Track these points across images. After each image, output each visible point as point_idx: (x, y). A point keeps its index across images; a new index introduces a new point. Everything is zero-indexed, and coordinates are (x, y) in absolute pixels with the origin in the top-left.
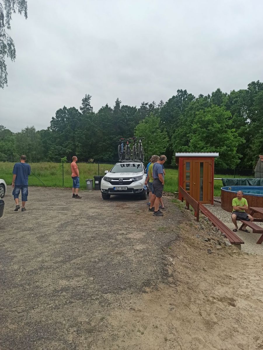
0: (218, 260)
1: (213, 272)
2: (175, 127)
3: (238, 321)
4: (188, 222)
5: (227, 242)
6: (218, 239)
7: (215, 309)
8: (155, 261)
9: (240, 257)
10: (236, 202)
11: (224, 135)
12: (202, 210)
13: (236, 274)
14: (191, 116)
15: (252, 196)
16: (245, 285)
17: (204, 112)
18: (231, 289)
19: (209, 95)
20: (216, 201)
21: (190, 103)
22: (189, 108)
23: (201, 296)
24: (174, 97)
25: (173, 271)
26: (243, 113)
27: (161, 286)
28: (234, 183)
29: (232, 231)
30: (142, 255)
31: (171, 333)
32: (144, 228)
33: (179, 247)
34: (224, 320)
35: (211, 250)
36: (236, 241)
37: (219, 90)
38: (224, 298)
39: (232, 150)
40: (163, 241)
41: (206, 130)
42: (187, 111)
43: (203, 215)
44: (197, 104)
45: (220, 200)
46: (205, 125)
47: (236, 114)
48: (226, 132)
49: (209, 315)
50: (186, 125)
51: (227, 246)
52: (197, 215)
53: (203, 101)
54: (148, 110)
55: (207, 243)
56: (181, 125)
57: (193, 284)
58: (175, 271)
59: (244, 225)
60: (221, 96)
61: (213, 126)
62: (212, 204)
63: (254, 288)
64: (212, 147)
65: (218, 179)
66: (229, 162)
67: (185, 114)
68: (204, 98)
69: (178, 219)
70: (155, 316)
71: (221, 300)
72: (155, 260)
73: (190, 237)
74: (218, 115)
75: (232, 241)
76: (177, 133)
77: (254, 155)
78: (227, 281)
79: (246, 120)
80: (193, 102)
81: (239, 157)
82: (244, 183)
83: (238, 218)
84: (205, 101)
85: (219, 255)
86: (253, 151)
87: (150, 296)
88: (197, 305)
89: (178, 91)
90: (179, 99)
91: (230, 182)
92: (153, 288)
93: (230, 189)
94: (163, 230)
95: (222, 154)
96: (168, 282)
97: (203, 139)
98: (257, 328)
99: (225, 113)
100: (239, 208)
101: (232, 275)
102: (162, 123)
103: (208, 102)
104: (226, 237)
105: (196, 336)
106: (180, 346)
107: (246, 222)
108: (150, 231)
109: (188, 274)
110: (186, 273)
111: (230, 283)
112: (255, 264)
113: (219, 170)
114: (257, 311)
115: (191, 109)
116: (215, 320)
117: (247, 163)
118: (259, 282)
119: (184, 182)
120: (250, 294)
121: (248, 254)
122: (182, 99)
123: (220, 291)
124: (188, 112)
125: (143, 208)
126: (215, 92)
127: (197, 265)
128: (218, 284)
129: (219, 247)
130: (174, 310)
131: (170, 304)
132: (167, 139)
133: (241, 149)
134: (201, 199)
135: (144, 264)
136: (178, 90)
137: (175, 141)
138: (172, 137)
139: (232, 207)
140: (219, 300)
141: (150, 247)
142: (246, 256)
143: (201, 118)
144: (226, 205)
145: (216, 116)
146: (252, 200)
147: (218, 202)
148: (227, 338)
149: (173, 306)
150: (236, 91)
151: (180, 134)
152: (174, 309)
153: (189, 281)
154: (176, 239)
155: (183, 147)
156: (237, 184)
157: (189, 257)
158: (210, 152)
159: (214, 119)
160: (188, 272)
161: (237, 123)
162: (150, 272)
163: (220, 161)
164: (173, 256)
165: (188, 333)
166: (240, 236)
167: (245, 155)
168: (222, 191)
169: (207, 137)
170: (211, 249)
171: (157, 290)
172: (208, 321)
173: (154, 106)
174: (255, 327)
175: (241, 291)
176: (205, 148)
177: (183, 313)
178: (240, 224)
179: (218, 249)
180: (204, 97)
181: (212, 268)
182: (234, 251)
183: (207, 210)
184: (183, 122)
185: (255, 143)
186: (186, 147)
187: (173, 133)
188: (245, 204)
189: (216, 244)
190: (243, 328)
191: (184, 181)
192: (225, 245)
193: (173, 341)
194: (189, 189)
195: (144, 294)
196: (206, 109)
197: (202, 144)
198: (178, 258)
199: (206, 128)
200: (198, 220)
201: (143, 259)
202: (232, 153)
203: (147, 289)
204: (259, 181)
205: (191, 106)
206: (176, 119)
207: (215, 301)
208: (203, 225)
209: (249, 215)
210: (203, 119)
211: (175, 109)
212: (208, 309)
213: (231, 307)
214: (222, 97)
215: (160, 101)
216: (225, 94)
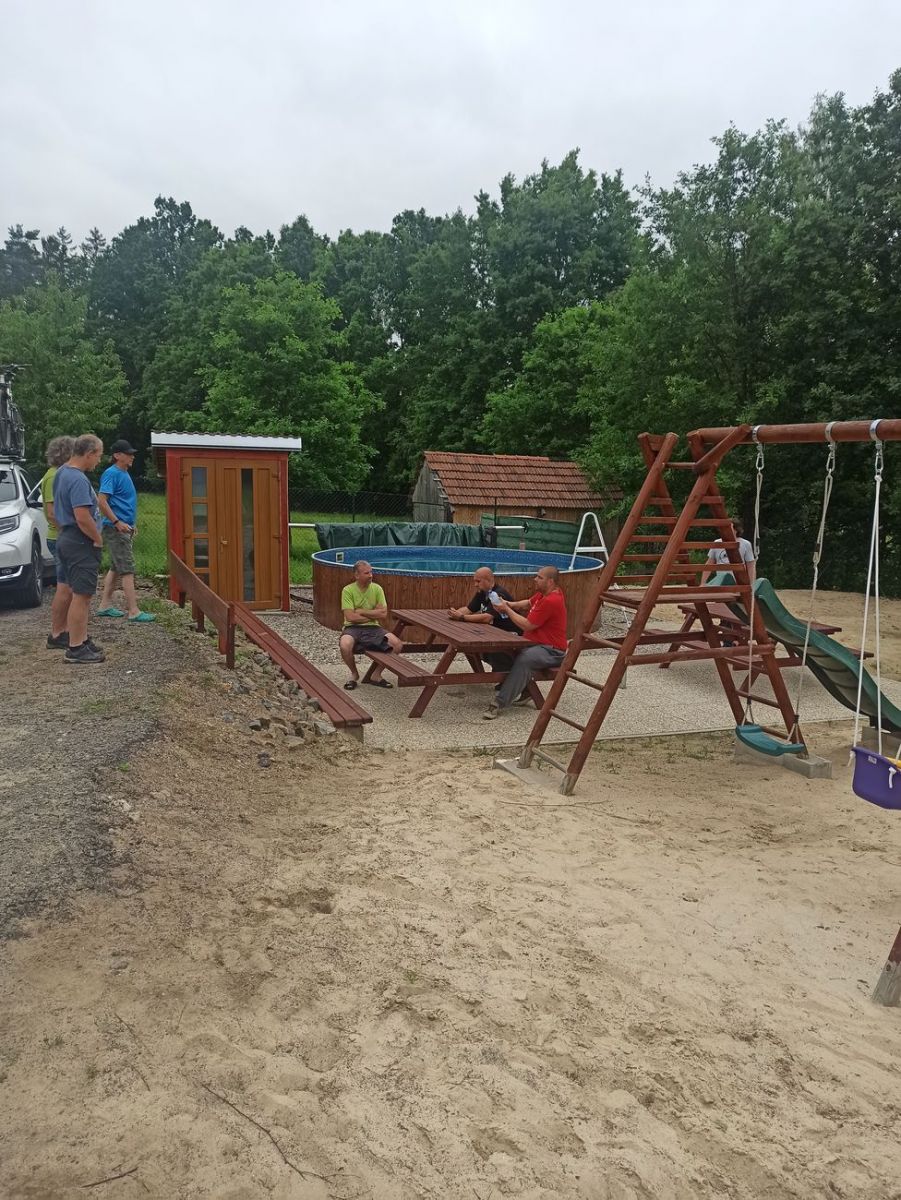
0: (291, 782)
1: (273, 822)
2: (155, 337)
3: (333, 952)
4: (195, 674)
5: (321, 725)
6: (295, 718)
7: (266, 934)
8: (64, 823)
9: (361, 765)
10: (352, 598)
11: (321, 381)
12: (249, 631)
13: (342, 817)
14: (210, 302)
15: (402, 575)
16: (364, 842)
17: (253, 293)
18: (323, 864)
19: (270, 236)
20: (298, 599)
21: (204, 254)
22: (203, 273)
23: (228, 904)
24: (143, 223)
25: (131, 844)
26: (379, 310)
27: (85, 901)
28: (354, 539)
29: (342, 687)
30: (7, 810)
31: (115, 1046)
32: (23, 711)
33: (158, 761)
34: (295, 960)
35: (268, 756)
36: (350, 715)
37: (302, 221)
38: (300, 893)
39: (348, 434)
40: (99, 749)
41: (263, 356)
42: (196, 281)
43: (252, 647)
44: (230, 262)
45: (310, 596)
46: (259, 338)
47: (358, 312)
48: (326, 369)
49: (248, 957)
50: (192, 333)
51: (321, 735)
52: (228, 648)
53: (251, 253)
54: (40, 262)
55: (257, 736)
56: (176, 331)
57: (203, 872)
58: (138, 843)
59: (376, 666)
60: (309, 243)
61: (283, 345)
62: (286, 608)
63: (390, 846)
64: (283, 420)
65: (304, 528)
66: (338, 470)
67: (190, 292)
68: (255, 243)
69: (159, 667)
70: (54, 1007)
71: (289, 903)
72: (62, 819)
73: (201, 722)
74: (300, 309)
75: (338, 719)
76: (162, 359)
77: (414, 451)
78: (314, 840)
79: (390, 337)
80: (217, 251)
81: (367, 456)
82: (380, 536)
83: (360, 647)
84: (259, 254)
85: (293, 766)
86: (410, 439)
87: (40, 944)
88: (210, 937)
89: (159, 202)
90: (165, 235)
91: (338, 537)
92: (51, 913)
93: (339, 556)
94: (103, 711)
95: (316, 444)
96: (111, 884)
97: (252, 388)
98: (387, 958)
99: (319, 303)
100: (362, 615)
101: (329, 822)
102: (103, 316)
103: (268, 258)
104: (319, 708)
105: (201, 1031)
106: (143, 1078)
107: (379, 656)
108: (48, 721)
109: (187, 845)
110: (178, 843)
111: (321, 847)
112: (399, 777)
113: (305, 497)
114: (389, 910)
115: (210, 276)
116: (267, 966)
117: (396, 477)
118: (405, 826)
119: (189, 538)
120: (377, 865)
121: (382, 751)
122: (177, 234)
123: (288, 876)
124: (198, 287)
125: (26, 639)
126: (290, 226)
127: (220, 811)
128: (284, 856)
129: (296, 741)
130: (126, 971)
131: (114, 955)
132: (121, 380)
133: (378, 428)
134: (250, 594)
135: (16, 841)
136: (157, 197)
137: (155, 392)
138: (145, 375)
139: (342, 612)
140: (283, 905)
141: (45, 777)
142: (376, 760)
143: (242, 311)
144: (327, 609)
145: (293, 311)
146: (401, 591)
147: (304, 600)
148: (297, 1010)
149: (124, 959)
150: (358, 232)
151: (175, 366)
152: (129, 968)
153: (190, 864)
154: (147, 736)
155: (188, 416)
156: (361, 542)
157: (193, 787)
158: (276, 435)
159: (286, 320)
160: (187, 836)
161: (362, 344)
162: (40, 862)
163: (310, 468)
164: (132, 795)
165: (174, 1031)
166: (364, 700)
167: (386, 450)
168: (316, 564)
169: (265, 381)
170: (270, 753)
171: (67, 917)
172: (243, 976)
173: (65, 249)
174: (380, 955)
175: (350, 864)
176: (261, 421)
177: (161, 971)
178: (364, 664)
179: (292, 749)
180: (253, 239)
181: (271, 810)
182: (342, 749)
183: (266, 629)
184: (184, 322)
185: (413, 412)
186: (198, 414)
187: (147, 359)
188: (377, 602)
189: (286, 734)
190: (347, 968)
191: (187, 534)
192: (318, 733)
193: (117, 1072)
194: (205, 564)
195: (13, 943)
196: (261, 284)
197: (248, 405)
198: (152, 797)
199: (261, 351)
200: (230, 665)
201: (13, 821)
202: (347, 443)
203: (28, 924)
204: (423, 531)
205: (209, 268)
206: (155, 306)
207: (270, 908)
208: (247, 679)
209: (390, 636)
210: (250, 317)
211: (151, 271)
212: (246, 939)
213: (319, 916)
214: (313, 246)
215: (92, 232)
216: (323, 238)
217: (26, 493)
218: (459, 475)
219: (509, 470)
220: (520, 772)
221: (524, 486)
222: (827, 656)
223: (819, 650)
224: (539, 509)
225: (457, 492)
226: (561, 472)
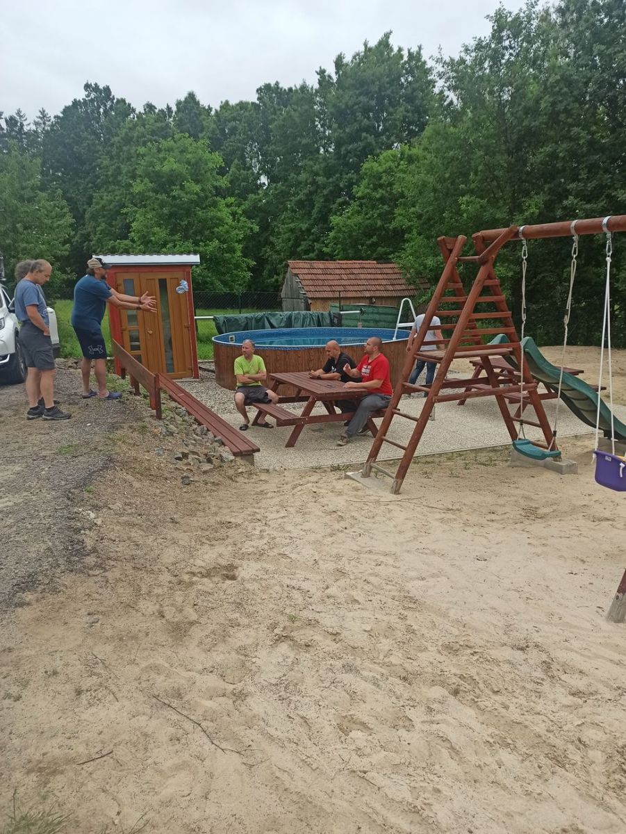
0: (205, 494)
1: (194, 522)
2: (92, 188)
3: (239, 605)
4: (134, 424)
5: (224, 455)
6: (206, 451)
7: (193, 595)
8: (49, 528)
9: (253, 481)
10: (242, 366)
11: (212, 213)
12: (171, 393)
13: (242, 515)
14: (129, 159)
15: (276, 350)
16: (257, 532)
17: (159, 150)
18: (230, 548)
19: (169, 108)
20: (205, 370)
21: (122, 124)
22: (122, 139)
23: (166, 577)
24: (76, 103)
25: (97, 541)
26: (251, 159)
27: (67, 579)
28: (241, 326)
29: (238, 429)
30: (10, 521)
31: (92, 674)
32: (16, 454)
33: (112, 484)
34: (213, 612)
35: (188, 477)
36: (244, 448)
37: (191, 96)
38: (215, 568)
39: (232, 250)
40: (71, 477)
41: (169, 197)
42: (118, 145)
43: (174, 404)
44: (141, 129)
45: (213, 367)
46: (165, 183)
47: (236, 161)
48: (215, 204)
49: (181, 611)
50: (118, 183)
51: (225, 462)
52: (157, 405)
53: (155, 122)
54: (4, 135)
55: (180, 464)
56: (107, 182)
57: (147, 557)
58: (102, 539)
59: (261, 413)
60: (198, 112)
61: (182, 187)
62: (197, 376)
63: (275, 534)
64: (186, 243)
65: (206, 320)
66: (227, 277)
67: (114, 153)
68: (158, 114)
69: (109, 420)
70: (50, 650)
71: (208, 574)
72: (48, 526)
73: (140, 456)
74: (193, 161)
75: (236, 450)
76: (97, 203)
77: (281, 261)
78: (223, 532)
79: (259, 179)
80: (131, 121)
81: (248, 267)
82: (259, 323)
83: (248, 401)
84: (161, 121)
85: (206, 484)
86: (278, 252)
87: (38, 610)
88: (154, 599)
89: (87, 86)
90: (93, 111)
91: (230, 325)
92: (44, 589)
93: (231, 338)
94: (72, 452)
95: (211, 259)
96: (84, 567)
97: (164, 220)
98: (276, 607)
99: (207, 155)
100: (249, 378)
101: (232, 520)
102: (53, 174)
103: (167, 125)
104: (223, 444)
105: (151, 661)
106: (113, 694)
107: (263, 406)
108: (34, 460)
109: (136, 539)
110: (129, 538)
111: (227, 536)
112: (280, 487)
113: (204, 298)
114: (276, 576)
115: (128, 140)
116: (194, 617)
117: (269, 281)
118: (285, 520)
119: (125, 330)
120: (266, 547)
121: (268, 471)
122: (102, 110)
123: (206, 557)
124: (120, 148)
125: (16, 406)
126: (183, 99)
127: (157, 515)
128: (202, 544)
129: (207, 467)
130: (98, 624)
131: (89, 614)
132: (69, 219)
133: (254, 245)
134: (170, 368)
135: (17, 542)
136: (85, 83)
137: (95, 228)
138: (87, 216)
139: (235, 377)
140: (203, 576)
141: (34, 498)
142: (264, 477)
143: (152, 164)
144: (225, 376)
145: (188, 163)
146: (275, 360)
147: (209, 371)
148: (216, 644)
149: (96, 617)
150: (233, 102)
151: (108, 208)
152: (100, 622)
153: (138, 552)
154: (104, 468)
155: (119, 243)
156: (246, 328)
157: (138, 501)
158: (181, 253)
159: (182, 169)
160: (136, 534)
161: (239, 185)
162: (34, 555)
163: (208, 277)
164: (96, 508)
165: (133, 662)
166: (253, 437)
167: (262, 262)
168: (216, 345)
169: (172, 215)
170: (190, 475)
171: (55, 591)
172: (178, 624)
173: (22, 125)
174: (271, 606)
175: (248, 547)
176: (170, 245)
177: (122, 623)
178: (252, 413)
179: (205, 472)
180: (157, 111)
181: (192, 514)
182: (240, 470)
183: (183, 391)
184: (112, 175)
185: (279, 233)
186: (127, 242)
187: (88, 204)
188: (259, 369)
189: (200, 462)
190: (249, 615)
191: (124, 327)
192: (222, 460)
193: (95, 690)
194: (138, 348)
195: (20, 609)
196: (165, 144)
197: (161, 233)
198: (109, 508)
199: (168, 193)
200: (159, 416)
201: (14, 529)
202: (233, 257)
203: (28, 597)
204: (290, 318)
205: (126, 134)
206: (90, 165)
207: (195, 579)
208: (171, 426)
209: (269, 392)
210: (158, 168)
211: (86, 139)
212: (179, 599)
213: (228, 582)
214: (200, 114)
215: (40, 111)
216: (207, 108)
217: (8, 303)
218: (313, 277)
219: (348, 271)
220: (362, 480)
221: (359, 282)
222: (574, 389)
223: (569, 386)
224: (371, 298)
225: (312, 289)
226: (385, 271)
